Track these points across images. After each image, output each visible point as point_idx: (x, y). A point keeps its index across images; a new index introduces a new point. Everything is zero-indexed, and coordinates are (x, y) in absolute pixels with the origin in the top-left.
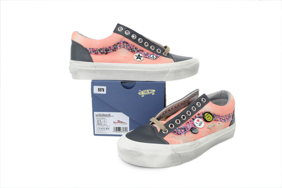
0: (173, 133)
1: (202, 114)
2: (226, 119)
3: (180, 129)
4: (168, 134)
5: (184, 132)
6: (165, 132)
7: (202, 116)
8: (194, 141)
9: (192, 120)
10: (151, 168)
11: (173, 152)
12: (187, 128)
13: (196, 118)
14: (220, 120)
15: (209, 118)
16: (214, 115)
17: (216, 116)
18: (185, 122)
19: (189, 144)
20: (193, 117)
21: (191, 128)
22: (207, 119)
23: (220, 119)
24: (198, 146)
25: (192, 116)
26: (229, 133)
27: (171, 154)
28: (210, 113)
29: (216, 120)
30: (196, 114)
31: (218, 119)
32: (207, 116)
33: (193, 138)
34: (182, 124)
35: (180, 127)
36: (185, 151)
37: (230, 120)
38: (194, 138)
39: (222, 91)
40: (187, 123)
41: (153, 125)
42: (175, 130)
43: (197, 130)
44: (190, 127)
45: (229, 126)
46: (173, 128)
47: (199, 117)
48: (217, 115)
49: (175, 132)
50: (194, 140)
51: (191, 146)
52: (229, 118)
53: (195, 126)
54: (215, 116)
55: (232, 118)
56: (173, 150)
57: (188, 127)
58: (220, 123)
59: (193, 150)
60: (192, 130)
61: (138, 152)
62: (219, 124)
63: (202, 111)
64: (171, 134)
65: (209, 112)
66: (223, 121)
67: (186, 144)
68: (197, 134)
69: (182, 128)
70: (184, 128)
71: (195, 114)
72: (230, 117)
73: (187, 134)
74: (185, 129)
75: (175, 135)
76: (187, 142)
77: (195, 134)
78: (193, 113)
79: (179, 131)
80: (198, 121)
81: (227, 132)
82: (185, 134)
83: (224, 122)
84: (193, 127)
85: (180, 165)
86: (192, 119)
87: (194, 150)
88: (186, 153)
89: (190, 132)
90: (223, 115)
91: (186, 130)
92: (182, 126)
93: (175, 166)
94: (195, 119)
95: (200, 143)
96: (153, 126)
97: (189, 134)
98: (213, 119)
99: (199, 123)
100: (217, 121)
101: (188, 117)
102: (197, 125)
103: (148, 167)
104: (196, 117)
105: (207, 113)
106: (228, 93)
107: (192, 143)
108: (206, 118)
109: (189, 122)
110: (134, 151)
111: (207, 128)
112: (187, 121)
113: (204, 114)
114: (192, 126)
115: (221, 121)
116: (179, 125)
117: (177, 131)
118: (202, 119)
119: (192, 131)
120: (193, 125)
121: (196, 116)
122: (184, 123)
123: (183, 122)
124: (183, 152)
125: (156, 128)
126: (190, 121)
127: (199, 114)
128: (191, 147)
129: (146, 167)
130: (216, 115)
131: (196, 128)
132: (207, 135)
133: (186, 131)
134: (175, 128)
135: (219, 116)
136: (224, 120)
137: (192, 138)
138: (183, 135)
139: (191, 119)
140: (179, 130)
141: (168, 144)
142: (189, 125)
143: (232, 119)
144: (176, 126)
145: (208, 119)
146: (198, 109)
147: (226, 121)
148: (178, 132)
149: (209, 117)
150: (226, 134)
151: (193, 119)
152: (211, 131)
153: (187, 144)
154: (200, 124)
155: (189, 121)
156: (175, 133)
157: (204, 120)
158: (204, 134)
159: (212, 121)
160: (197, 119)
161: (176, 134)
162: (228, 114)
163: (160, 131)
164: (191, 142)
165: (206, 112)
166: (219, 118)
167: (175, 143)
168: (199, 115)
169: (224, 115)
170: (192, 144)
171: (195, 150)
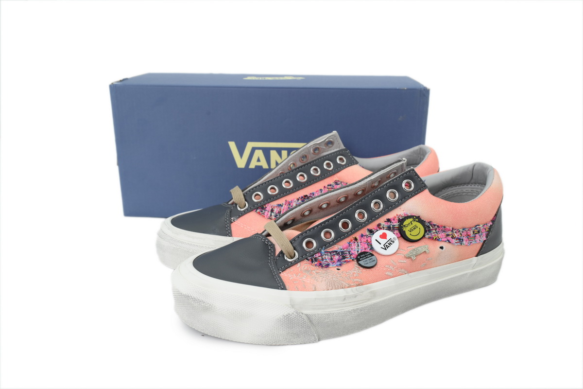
0: (310, 262)
1: (397, 221)
2: (465, 238)
3: (330, 253)
4: (296, 263)
5: (339, 260)
6: (292, 258)
7: (397, 224)
8: (358, 287)
9: (368, 233)
10: (236, 342)
11: (291, 311)
12: (349, 252)
13: (380, 229)
14: (446, 239)
15: (415, 232)
16: (431, 224)
17: (436, 227)
18: (348, 236)
19: (341, 292)
20: (372, 226)
21: (360, 252)
22: (408, 234)
23: (448, 235)
24: (369, 300)
25: (368, 224)
26: (473, 273)
27: (285, 315)
28: (419, 219)
29: (435, 238)
30: (382, 221)
31: (441, 235)
32: (411, 226)
33: (357, 280)
34: (338, 242)
35: (330, 249)
36: (328, 311)
37: (478, 240)
38: (359, 280)
39: (474, 165)
40: (352, 240)
41: (268, 239)
42: (317, 255)
43: (374, 261)
44: (358, 251)
45: (477, 256)
46: (313, 251)
47: (389, 228)
48: (438, 226)
49: (316, 259)
50: (359, 285)
51: (345, 299)
52: (475, 237)
53: (372, 249)
54: (431, 228)
55: (487, 237)
56: (293, 306)
57: (352, 251)
58: (444, 247)
59: (350, 308)
60: (361, 258)
61: (204, 302)
62: (442, 248)
63: (399, 214)
64: (305, 265)
65: (418, 217)
66: (454, 241)
67: (333, 291)
68: (372, 269)
69: (336, 252)
70: (342, 252)
71: (378, 218)
72: (479, 232)
73: (345, 267)
74: (343, 255)
75: (314, 267)
76: (336, 289)
77: (365, 270)
78: (373, 217)
79: (326, 259)
80: (384, 236)
81: (470, 271)
82: (339, 268)
83: (459, 244)
84: (368, 250)
85: (313, 342)
86: (367, 231)
87: (354, 311)
88: (329, 315)
89: (356, 262)
90: (455, 227)
91: (344, 257)
92: (337, 247)
93: (301, 344)
94: (378, 230)
95: (374, 294)
96: (269, 241)
97: (351, 269)
98: (427, 236)
99: (383, 241)
100: (437, 242)
101: (357, 226)
102: (377, 247)
103: (228, 340)
104: (381, 227)
105: (411, 220)
106: (488, 169)
107: (350, 291)
108: (406, 230)
109: (358, 238)
110: (194, 299)
111: (403, 256)
112: (354, 236)
113: (401, 221)
114: (366, 249)
115: (448, 240)
116: (329, 243)
117: (320, 258)
118: (397, 232)
119: (360, 262)
120: (366, 246)
121: (379, 225)
122: (343, 239)
123: (340, 237)
124: (320, 312)
125: (273, 246)
126: (362, 236)
127: (389, 220)
128: (345, 302)
129: (224, 340)
130: (435, 225)
131: (372, 255)
132: (402, 274)
133: (346, 259)
134: (318, 250)
135: (444, 229)
136: (460, 239)
137: (356, 277)
138: (333, 269)
139: (365, 231)
140: (326, 256)
141: (282, 289)
142: (358, 245)
143: (484, 238)
144: (323, 245)
145: (412, 233)
146: (390, 206)
147: (464, 242)
148: (323, 259)
149: (415, 228)
150: (466, 274)
151: (371, 232)
152: (414, 264)
153: (334, 293)
154: (387, 244)
155: (357, 235)
156: (316, 263)
157: (400, 235)
158: (391, 271)
159: (424, 240)
160: (380, 232)
161: (316, 265)
162: (471, 226)
163: (279, 256)
164: (348, 287)
165: (409, 215)
166: (444, 234)
167: (304, 288)
168: (389, 223)
169: (459, 226)
170: (351, 293)
171: (358, 309)
